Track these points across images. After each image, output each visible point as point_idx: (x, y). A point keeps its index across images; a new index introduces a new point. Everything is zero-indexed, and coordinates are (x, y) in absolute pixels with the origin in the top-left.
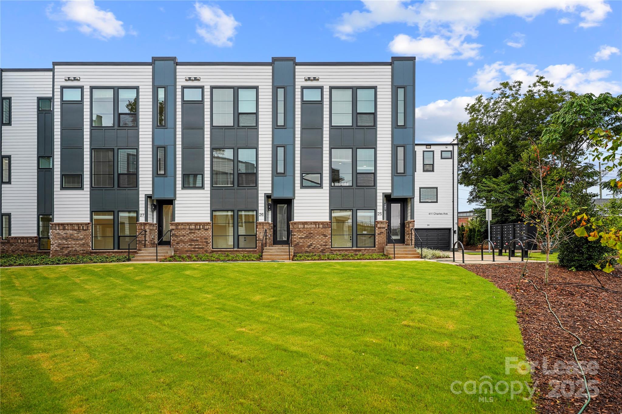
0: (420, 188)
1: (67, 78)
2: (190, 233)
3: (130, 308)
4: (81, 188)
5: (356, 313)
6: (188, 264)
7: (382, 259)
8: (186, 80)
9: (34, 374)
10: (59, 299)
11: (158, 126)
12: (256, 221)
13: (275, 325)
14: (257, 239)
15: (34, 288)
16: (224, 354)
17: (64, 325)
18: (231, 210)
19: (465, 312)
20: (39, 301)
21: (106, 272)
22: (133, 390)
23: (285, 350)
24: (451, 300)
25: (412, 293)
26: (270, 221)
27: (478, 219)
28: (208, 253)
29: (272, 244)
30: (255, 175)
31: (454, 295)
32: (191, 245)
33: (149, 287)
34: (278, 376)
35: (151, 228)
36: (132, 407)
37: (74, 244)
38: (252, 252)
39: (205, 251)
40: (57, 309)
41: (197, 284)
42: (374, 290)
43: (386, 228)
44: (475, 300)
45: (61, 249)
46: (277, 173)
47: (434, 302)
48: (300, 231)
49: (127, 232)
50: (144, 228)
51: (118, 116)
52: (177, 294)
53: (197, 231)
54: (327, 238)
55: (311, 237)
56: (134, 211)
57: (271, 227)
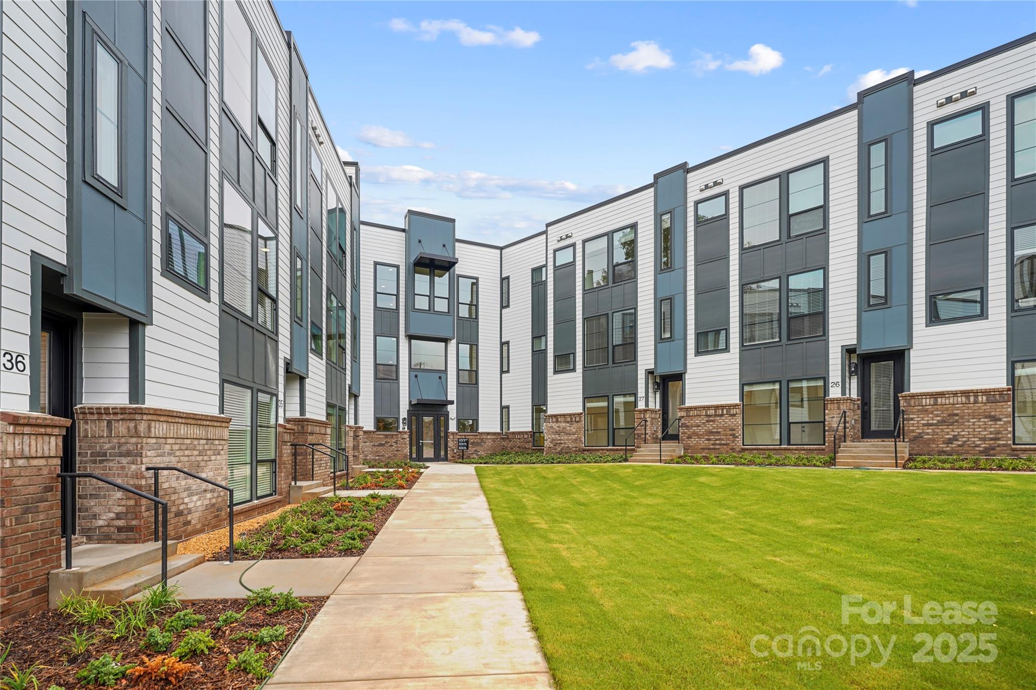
1: (559, 239)
2: (707, 421)
4: (574, 369)
6: (704, 468)
8: (702, 190)
9: (558, 558)
10: (561, 500)
11: (662, 270)
12: (824, 397)
14: (827, 428)
15: (537, 488)
16: (744, 580)
17: (571, 524)
18: (776, 382)
20: (544, 500)
21: (602, 474)
22: (641, 587)
26: (854, 395)
28: (736, 452)
29: (858, 438)
32: (709, 440)
33: (651, 495)
35: (653, 416)
37: (567, 440)
38: (815, 452)
39: (731, 449)
40: (562, 509)
41: (714, 495)
45: (554, 445)
46: (870, 305)
48: (924, 411)
49: (623, 423)
50: (644, 416)
51: (612, 268)
52: (687, 506)
53: (718, 418)
54: (1002, 423)
55: (953, 422)
56: (630, 394)
57: (856, 406)
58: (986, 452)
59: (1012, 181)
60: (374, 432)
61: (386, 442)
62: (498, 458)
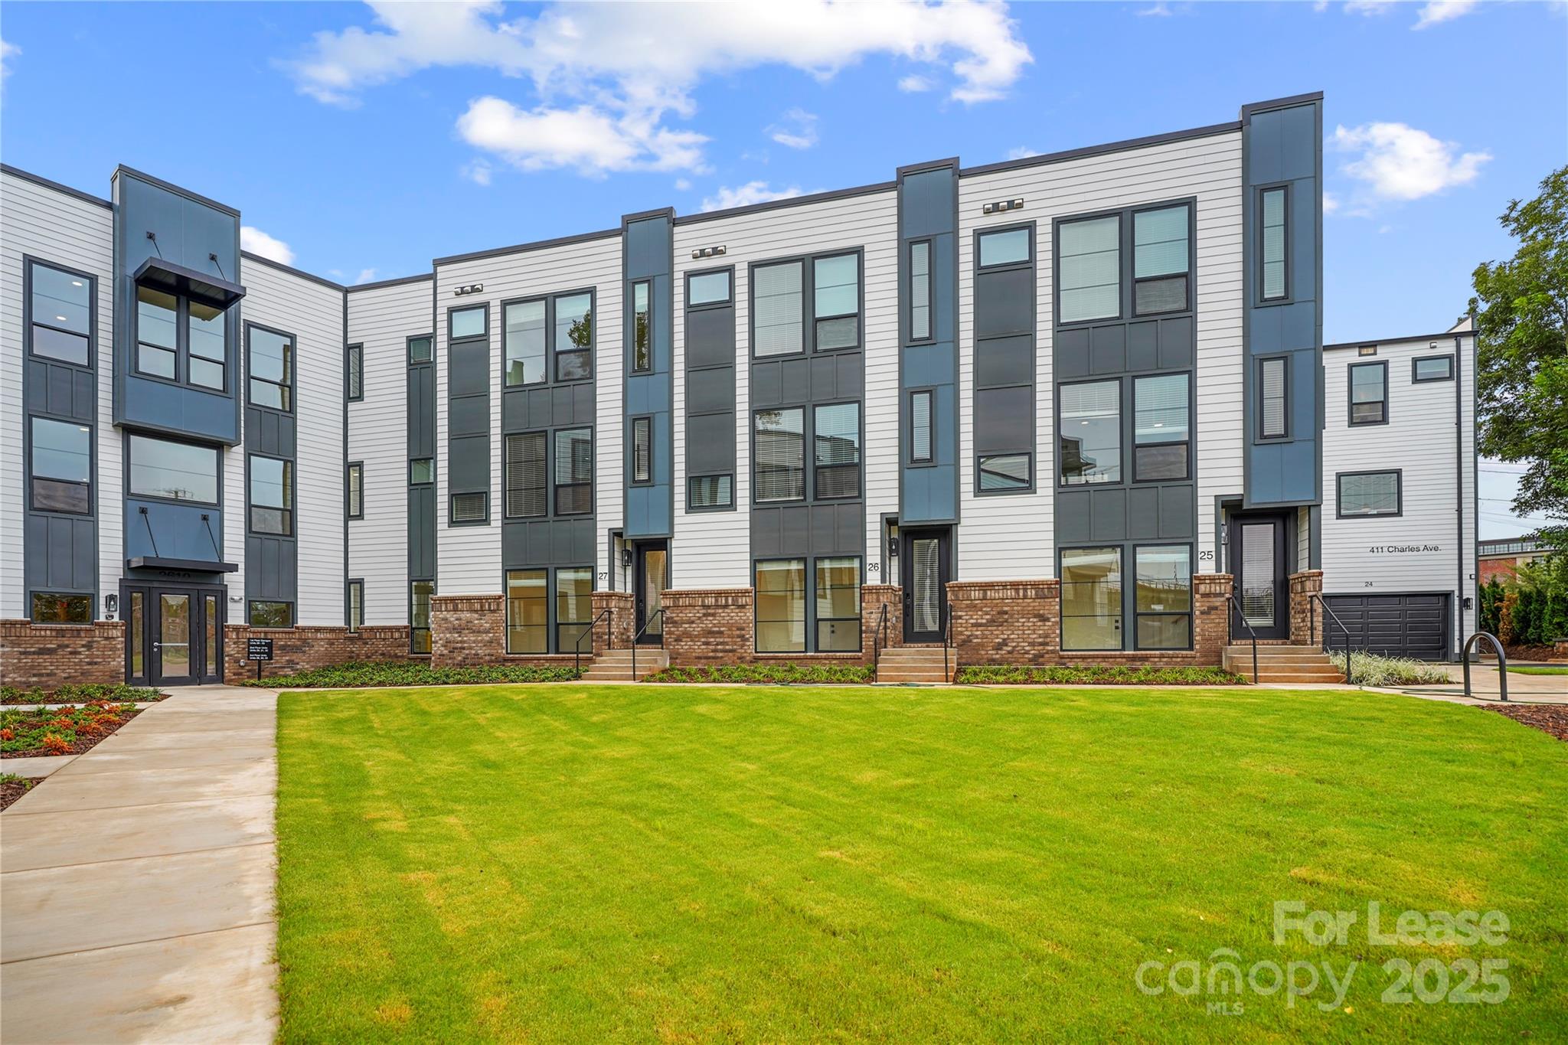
0: (1339, 476)
1: (459, 290)
2: (704, 615)
3: (585, 786)
4: (486, 520)
5: (1143, 834)
6: (703, 689)
7: (1214, 683)
8: (695, 257)
9: (412, 914)
10: (449, 758)
11: (634, 371)
12: (861, 584)
13: (916, 850)
14: (864, 628)
15: (405, 733)
16: (793, 912)
17: (460, 814)
18: (798, 559)
19: (1517, 854)
20: (414, 760)
21: (534, 703)
22: (598, 973)
23: (945, 918)
24: (1464, 815)
25: (1324, 787)
26: (895, 584)
27: (1556, 560)
28: (747, 662)
29: (900, 642)
30: (857, 468)
31: (1472, 801)
32: (707, 644)
33: (620, 739)
34: (930, 982)
35: (622, 604)
36: (598, 1012)
37: (474, 642)
38: (850, 661)
39: (739, 658)
40: (447, 779)
41: (722, 736)
42: (1195, 772)
43: (1227, 596)
44: (1556, 818)
45: (450, 652)
46: (913, 461)
47: (1400, 817)
48: (973, 607)
49: (573, 616)
50: (607, 605)
51: (554, 356)
52: (681, 758)
53: (720, 611)
54: (1050, 624)
55: (1003, 622)
56: (585, 568)
57: (897, 598)
58: (1036, 660)
59: (1059, 327)
60: (23, 623)
61: (59, 646)
62: (336, 676)
